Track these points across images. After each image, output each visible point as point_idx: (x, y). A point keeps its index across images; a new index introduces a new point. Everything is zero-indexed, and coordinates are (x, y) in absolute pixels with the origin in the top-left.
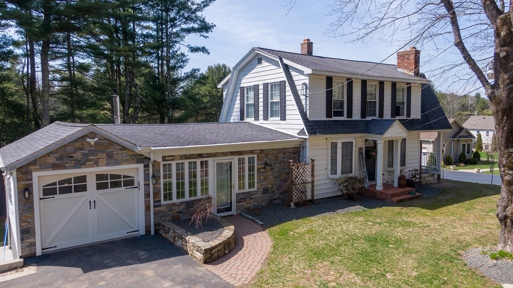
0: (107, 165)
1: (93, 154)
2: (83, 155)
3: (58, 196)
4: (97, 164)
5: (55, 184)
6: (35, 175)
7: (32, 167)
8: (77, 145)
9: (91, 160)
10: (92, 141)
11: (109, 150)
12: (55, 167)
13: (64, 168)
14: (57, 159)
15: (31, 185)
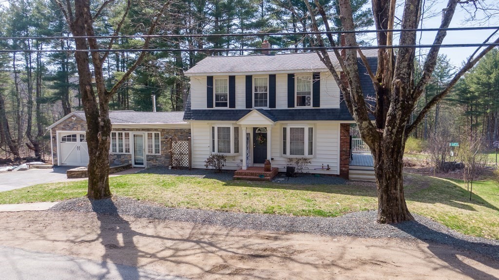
0: (81, 130)
1: (76, 125)
2: (73, 125)
3: (66, 142)
4: (77, 129)
5: (65, 137)
6: (57, 132)
7: (56, 129)
8: (70, 120)
9: (75, 127)
10: (74, 119)
11: (81, 123)
12: (63, 129)
13: (66, 130)
14: (64, 126)
15: (56, 136)
